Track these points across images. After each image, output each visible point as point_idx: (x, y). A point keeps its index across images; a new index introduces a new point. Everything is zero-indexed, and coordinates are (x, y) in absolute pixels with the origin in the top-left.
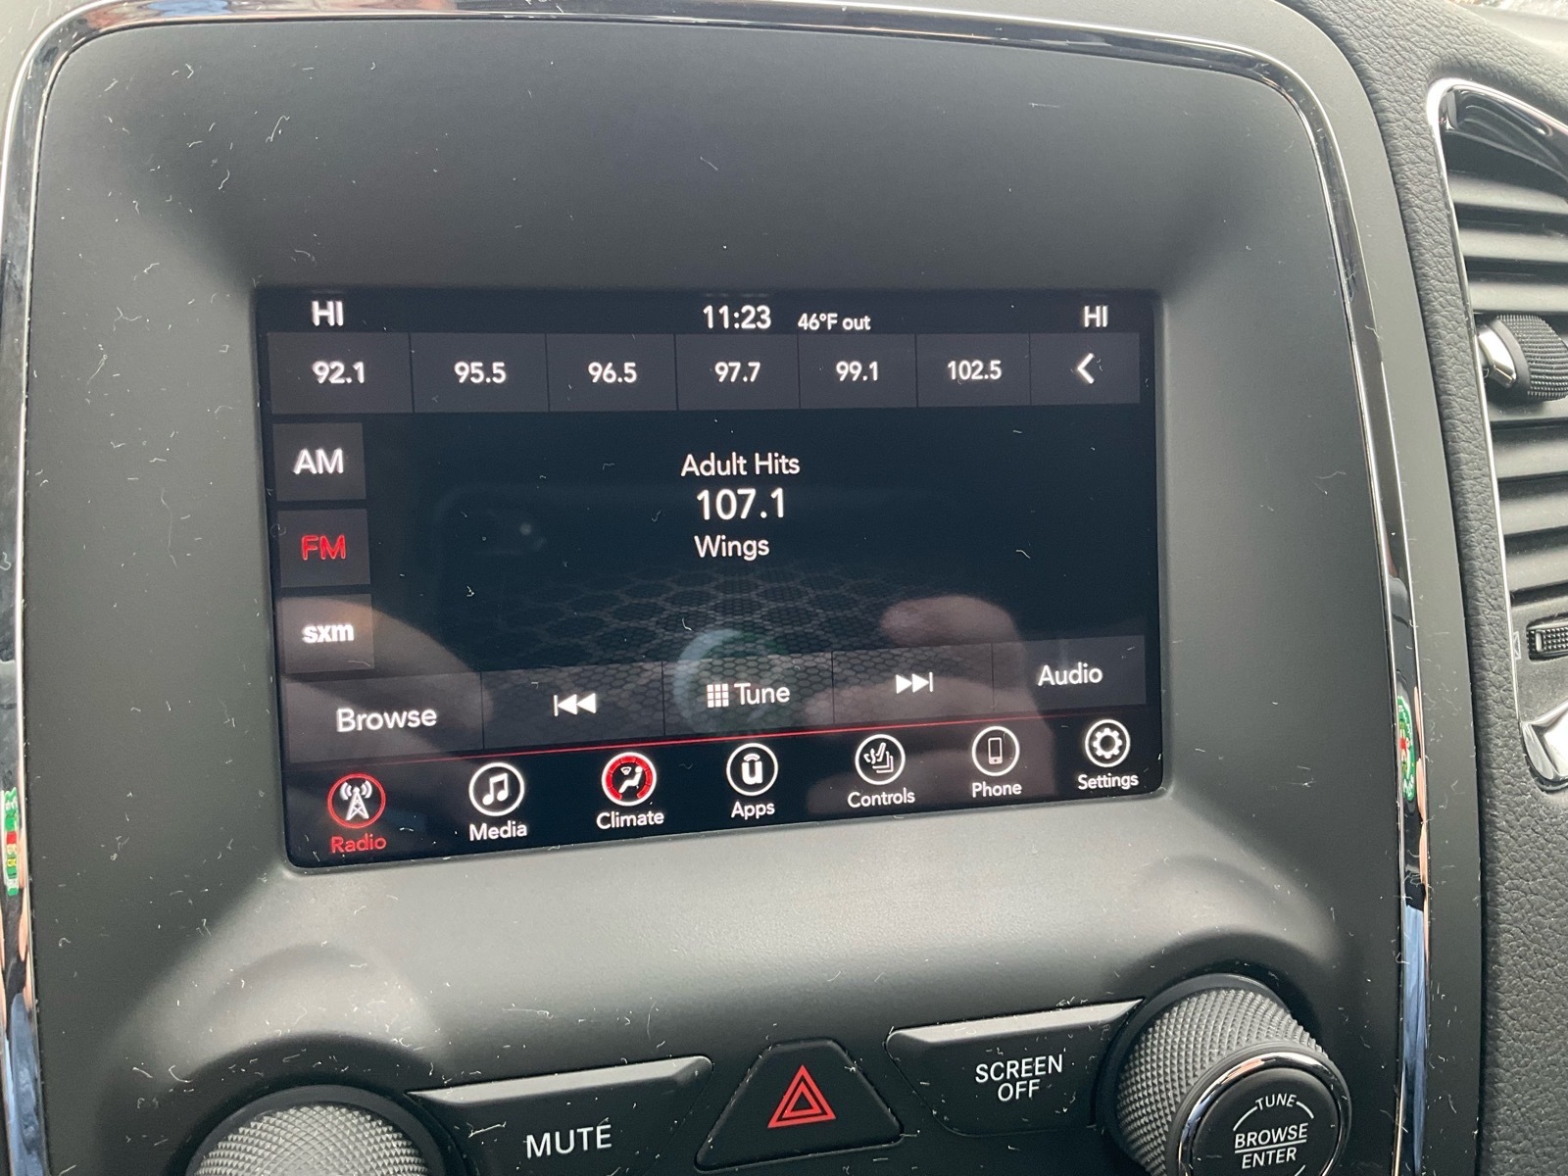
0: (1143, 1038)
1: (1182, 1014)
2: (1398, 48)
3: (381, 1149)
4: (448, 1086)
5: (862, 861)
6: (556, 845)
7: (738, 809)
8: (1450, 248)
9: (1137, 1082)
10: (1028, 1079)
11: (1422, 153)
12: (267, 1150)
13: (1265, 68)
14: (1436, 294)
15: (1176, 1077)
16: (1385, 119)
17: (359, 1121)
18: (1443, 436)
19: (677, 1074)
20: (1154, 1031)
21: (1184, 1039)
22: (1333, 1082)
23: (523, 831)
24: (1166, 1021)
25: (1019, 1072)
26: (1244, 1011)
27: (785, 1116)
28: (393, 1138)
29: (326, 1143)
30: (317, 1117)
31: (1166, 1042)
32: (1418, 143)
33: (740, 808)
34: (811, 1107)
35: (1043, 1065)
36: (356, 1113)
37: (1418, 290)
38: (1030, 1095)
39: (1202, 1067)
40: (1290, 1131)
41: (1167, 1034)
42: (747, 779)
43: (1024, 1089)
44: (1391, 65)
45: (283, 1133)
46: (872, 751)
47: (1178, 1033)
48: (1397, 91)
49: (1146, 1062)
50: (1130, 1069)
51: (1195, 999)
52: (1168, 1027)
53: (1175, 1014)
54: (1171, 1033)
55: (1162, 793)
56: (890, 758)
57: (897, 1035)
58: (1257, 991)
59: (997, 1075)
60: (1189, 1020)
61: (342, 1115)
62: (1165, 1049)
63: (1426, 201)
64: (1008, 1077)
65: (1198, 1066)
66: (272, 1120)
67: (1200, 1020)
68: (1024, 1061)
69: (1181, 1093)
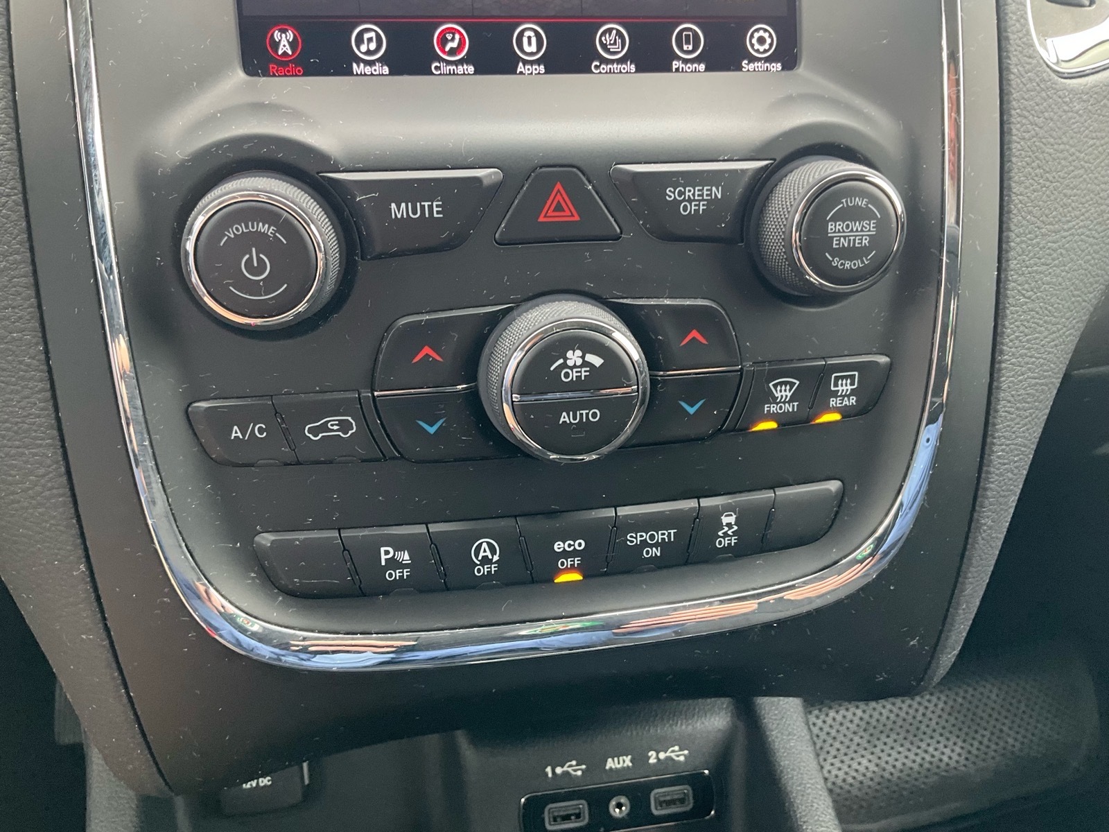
4: (343, 171)
10: (699, 201)
23: (386, 70)
25: (694, 195)
27: (548, 216)
33: (522, 67)
34: (564, 211)
35: (709, 193)
38: (701, 212)
40: (864, 224)
42: (527, 48)
43: (697, 208)
46: (607, 35)
56: (619, 39)
57: (617, 167)
59: (680, 196)
64: (687, 198)
68: (697, 188)
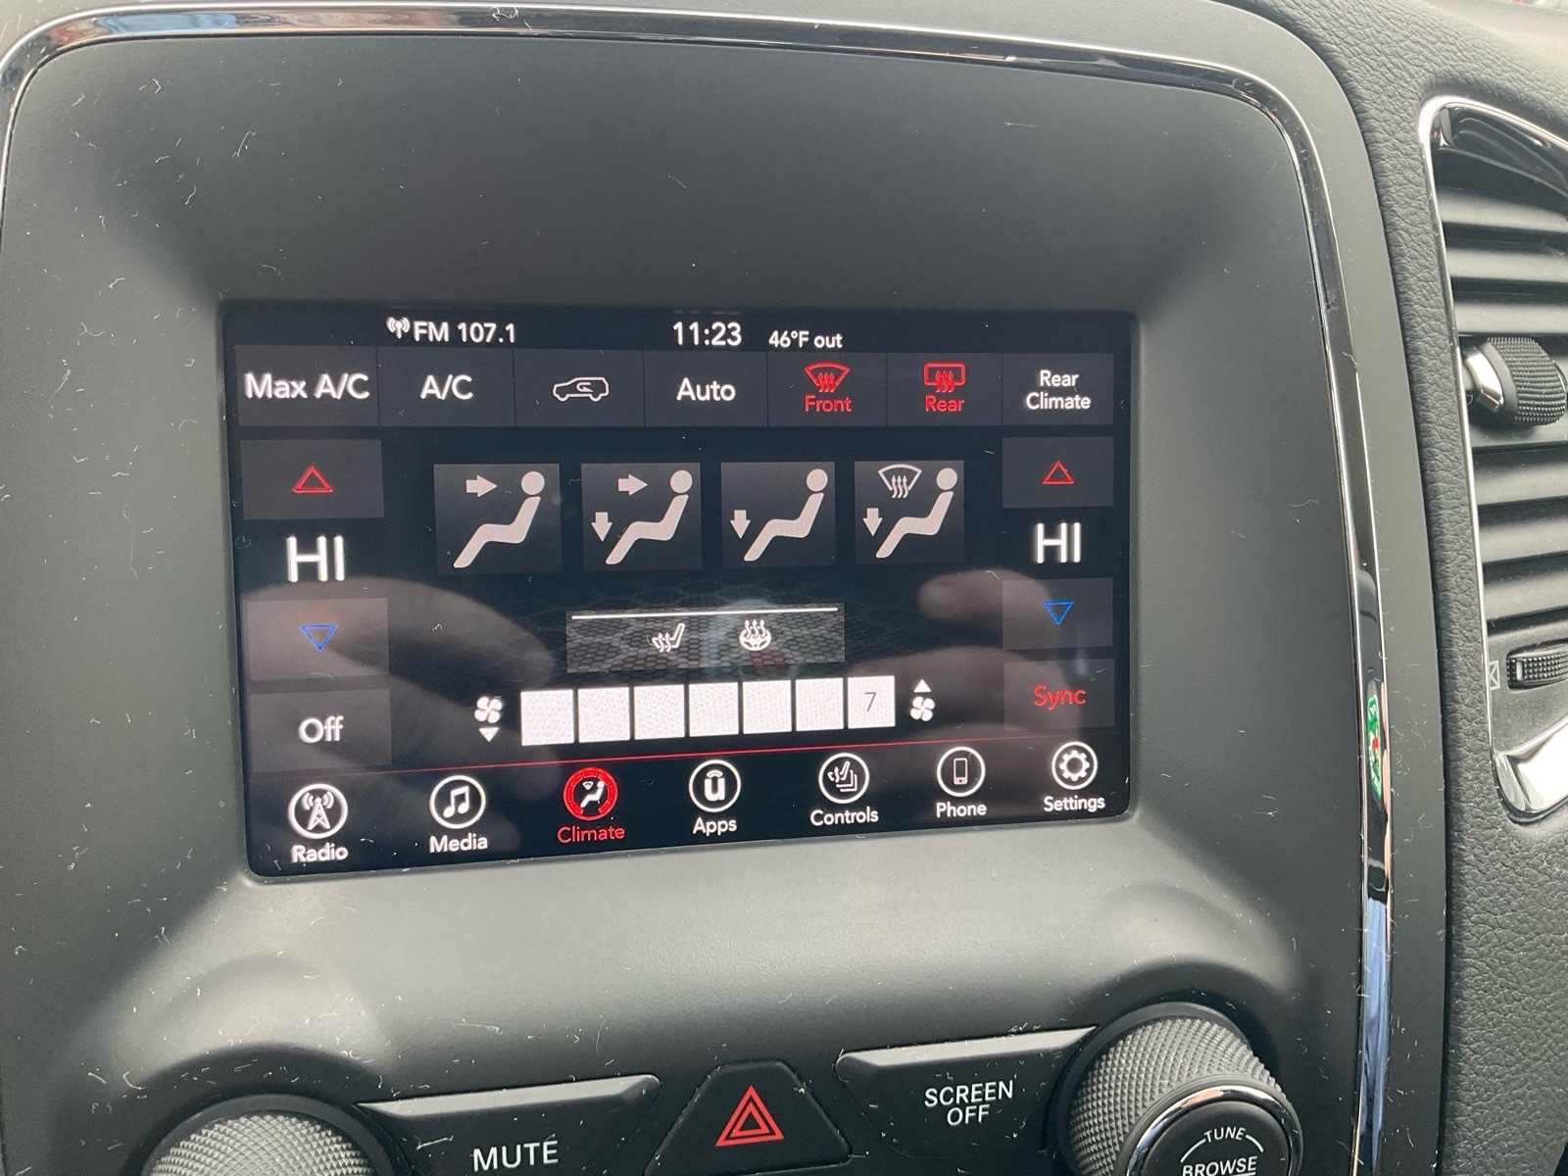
0: (1097, 1065)
1: (1136, 1043)
2: (1390, 65)
3: (328, 1160)
4: (397, 1099)
5: (821, 881)
6: (516, 858)
7: (700, 825)
8: (1436, 272)
9: (1088, 1109)
10: (978, 1104)
11: (1410, 174)
12: (216, 1159)
13: (1250, 87)
14: (1418, 319)
15: (1125, 1107)
16: (1373, 139)
17: (308, 1131)
18: (1421, 464)
19: (626, 1092)
20: (1108, 1059)
21: (1136, 1069)
22: (1284, 1116)
23: (483, 843)
24: (1119, 1049)
25: (969, 1097)
26: (1197, 1042)
27: (733, 1135)
28: (342, 1148)
29: (273, 1154)
30: (267, 1126)
31: (1118, 1070)
32: (1407, 164)
33: (702, 824)
34: (759, 1127)
35: (993, 1091)
36: (306, 1123)
37: (1401, 315)
38: (980, 1120)
39: (1152, 1099)
40: (1239, 1164)
41: (1120, 1062)
42: (709, 795)
43: (974, 1114)
44: (1382, 83)
45: (232, 1142)
46: (836, 770)
47: (1131, 1062)
48: (1386, 110)
49: (1098, 1089)
50: (1083, 1095)
51: (1150, 1027)
52: (1121, 1056)
53: (1129, 1042)
54: (1123, 1062)
55: (1128, 817)
56: (854, 777)
57: (848, 1058)
58: (1212, 1020)
59: (946, 1099)
60: (1142, 1049)
61: (292, 1124)
62: (1117, 1078)
63: (1413, 224)
64: (958, 1101)
65: (1148, 1097)
66: (223, 1128)
67: (1153, 1050)
68: (974, 1086)
69: (1130, 1123)
